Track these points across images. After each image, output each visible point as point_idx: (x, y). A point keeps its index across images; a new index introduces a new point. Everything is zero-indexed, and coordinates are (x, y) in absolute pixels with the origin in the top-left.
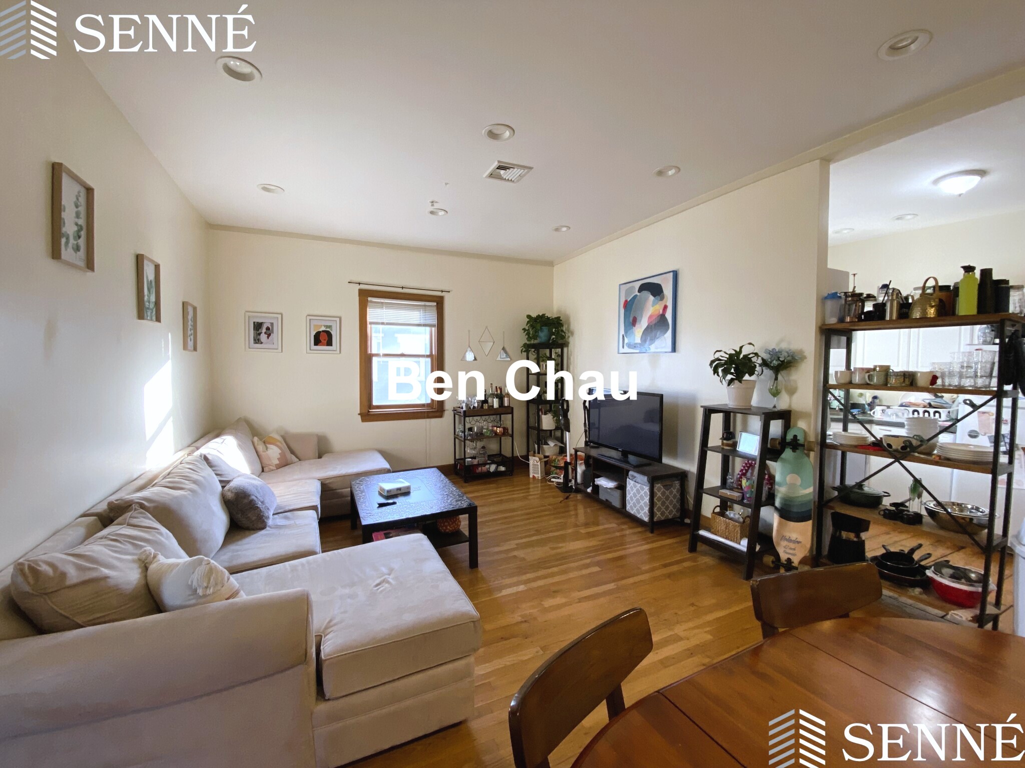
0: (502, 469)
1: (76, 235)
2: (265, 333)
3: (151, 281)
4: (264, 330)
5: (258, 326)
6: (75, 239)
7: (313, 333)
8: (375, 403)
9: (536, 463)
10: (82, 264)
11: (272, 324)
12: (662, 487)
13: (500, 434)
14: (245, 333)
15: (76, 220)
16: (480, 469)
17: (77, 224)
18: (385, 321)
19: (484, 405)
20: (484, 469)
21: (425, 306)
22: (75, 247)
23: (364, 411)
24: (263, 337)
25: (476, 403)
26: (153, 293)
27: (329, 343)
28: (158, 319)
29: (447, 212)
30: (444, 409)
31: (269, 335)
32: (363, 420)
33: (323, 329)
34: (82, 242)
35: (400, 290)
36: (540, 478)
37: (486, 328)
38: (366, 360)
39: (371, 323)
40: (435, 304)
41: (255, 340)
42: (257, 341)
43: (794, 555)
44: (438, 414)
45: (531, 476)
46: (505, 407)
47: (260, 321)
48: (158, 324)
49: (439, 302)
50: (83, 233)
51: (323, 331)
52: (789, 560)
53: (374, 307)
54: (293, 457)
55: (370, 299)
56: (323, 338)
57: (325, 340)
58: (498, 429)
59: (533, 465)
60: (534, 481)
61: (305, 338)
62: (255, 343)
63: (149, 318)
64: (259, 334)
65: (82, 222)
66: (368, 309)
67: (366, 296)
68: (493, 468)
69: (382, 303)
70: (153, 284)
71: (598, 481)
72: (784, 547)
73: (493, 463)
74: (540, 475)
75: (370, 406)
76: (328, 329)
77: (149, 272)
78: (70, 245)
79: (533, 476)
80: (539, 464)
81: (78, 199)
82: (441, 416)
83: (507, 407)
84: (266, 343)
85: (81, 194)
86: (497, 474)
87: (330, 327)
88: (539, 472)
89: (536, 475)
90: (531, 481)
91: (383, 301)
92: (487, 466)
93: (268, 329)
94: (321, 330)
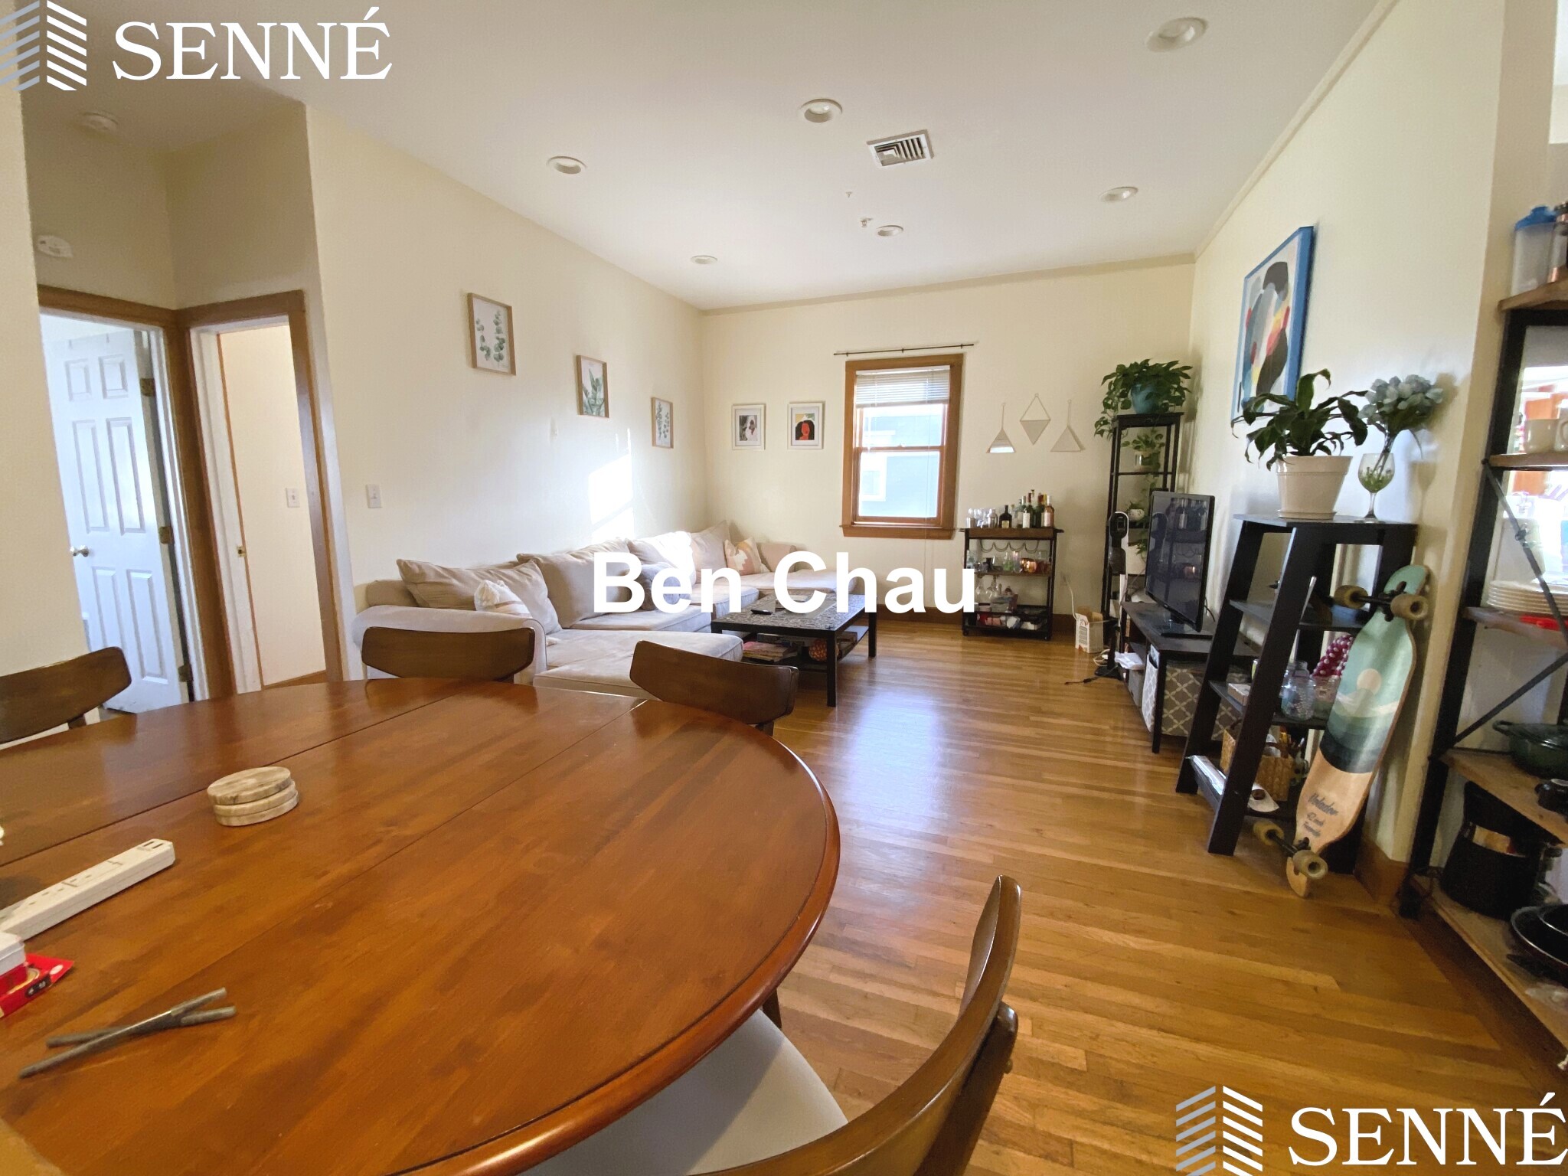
0: (1030, 626)
1: (497, 346)
2: (750, 428)
3: (597, 380)
4: (749, 425)
5: (743, 420)
6: (496, 350)
7: (795, 425)
8: (862, 512)
9: (1084, 626)
10: (506, 370)
11: (756, 417)
12: (1191, 676)
13: (1030, 571)
14: (731, 427)
15: (497, 335)
16: (989, 619)
17: (498, 338)
18: (876, 402)
19: (1003, 522)
20: (996, 621)
21: (933, 373)
22: (497, 356)
23: (846, 523)
24: (748, 432)
25: (989, 519)
26: (600, 390)
27: (811, 437)
28: (607, 415)
29: (902, 229)
30: (954, 526)
31: (753, 430)
32: (846, 534)
33: (805, 418)
34: (505, 352)
35: (899, 354)
36: (1088, 651)
37: (1037, 396)
38: (852, 457)
39: (859, 406)
40: (948, 367)
41: (741, 436)
42: (743, 437)
43: (1317, 834)
44: (947, 534)
45: (1077, 647)
46: (1044, 527)
47: (745, 414)
48: (606, 419)
49: (955, 365)
50: (506, 345)
51: (805, 422)
52: (1306, 841)
53: (865, 384)
54: (763, 567)
55: (858, 373)
56: (805, 431)
57: (806, 432)
58: (1028, 563)
59: (1081, 627)
60: (1080, 654)
61: (787, 430)
62: (741, 439)
63: (594, 414)
64: (744, 429)
65: (504, 336)
66: (855, 387)
67: (854, 369)
68: (1012, 622)
69: (874, 376)
70: (601, 382)
71: (1121, 657)
72: (1309, 816)
73: (1014, 614)
74: (1088, 646)
75: (855, 517)
76: (810, 419)
77: (594, 371)
78: (492, 356)
79: (1080, 647)
80: (1088, 627)
81: (497, 318)
82: (949, 537)
83: (1048, 528)
84: (750, 440)
85: (501, 313)
86: (1018, 633)
87: (812, 415)
88: (1088, 641)
89: (1083, 646)
90: (1077, 652)
91: (874, 374)
92: (1003, 618)
93: (752, 423)
94: (802, 420)
